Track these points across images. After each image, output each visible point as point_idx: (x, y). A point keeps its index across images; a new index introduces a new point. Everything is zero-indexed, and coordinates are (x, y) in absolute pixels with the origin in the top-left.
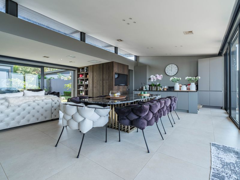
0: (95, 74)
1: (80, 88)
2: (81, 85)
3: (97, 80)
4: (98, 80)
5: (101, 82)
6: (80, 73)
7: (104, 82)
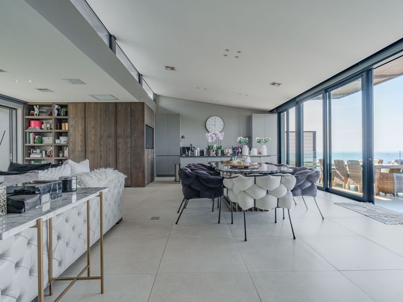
0: (91, 123)
1: (30, 154)
2: (39, 147)
3: (99, 136)
4: (101, 137)
5: (110, 141)
6: (35, 117)
7: (120, 140)
